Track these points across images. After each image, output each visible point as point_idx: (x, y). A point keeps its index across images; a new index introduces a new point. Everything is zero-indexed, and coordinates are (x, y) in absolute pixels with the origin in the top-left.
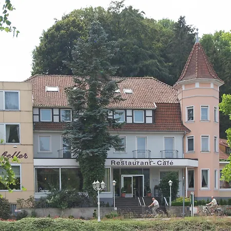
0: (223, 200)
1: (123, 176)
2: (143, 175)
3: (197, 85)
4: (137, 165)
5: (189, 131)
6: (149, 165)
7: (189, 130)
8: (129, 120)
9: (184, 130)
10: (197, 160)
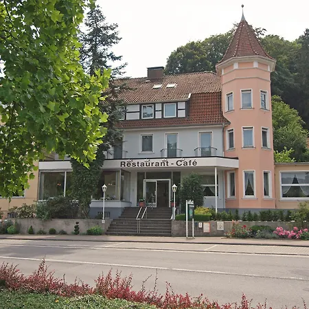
0: (253, 213)
1: (145, 181)
2: (170, 180)
3: (236, 66)
4: (151, 166)
5: (229, 123)
6: (166, 166)
7: (228, 121)
8: (159, 115)
9: (223, 122)
10: (237, 158)
